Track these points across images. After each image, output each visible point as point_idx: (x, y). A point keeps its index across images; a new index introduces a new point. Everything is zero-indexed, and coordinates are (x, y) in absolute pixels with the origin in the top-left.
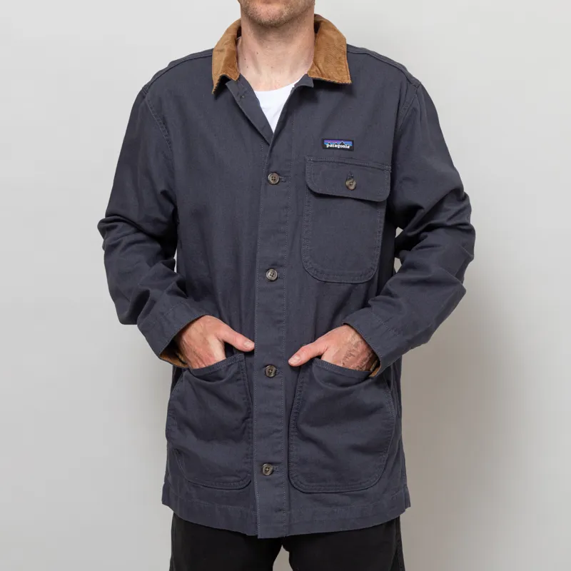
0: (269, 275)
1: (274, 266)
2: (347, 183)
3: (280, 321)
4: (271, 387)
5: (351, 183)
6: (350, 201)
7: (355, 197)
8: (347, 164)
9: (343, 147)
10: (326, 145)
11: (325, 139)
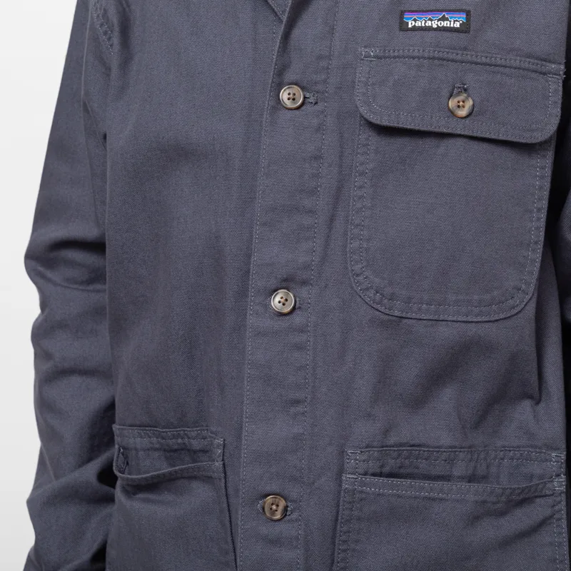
0: (276, 301)
1: (287, 283)
2: (452, 103)
3: (297, 402)
4: (276, 542)
5: (461, 103)
6: (460, 142)
7: (470, 134)
8: (453, 61)
9: (445, 25)
10: (408, 23)
11: (405, 11)
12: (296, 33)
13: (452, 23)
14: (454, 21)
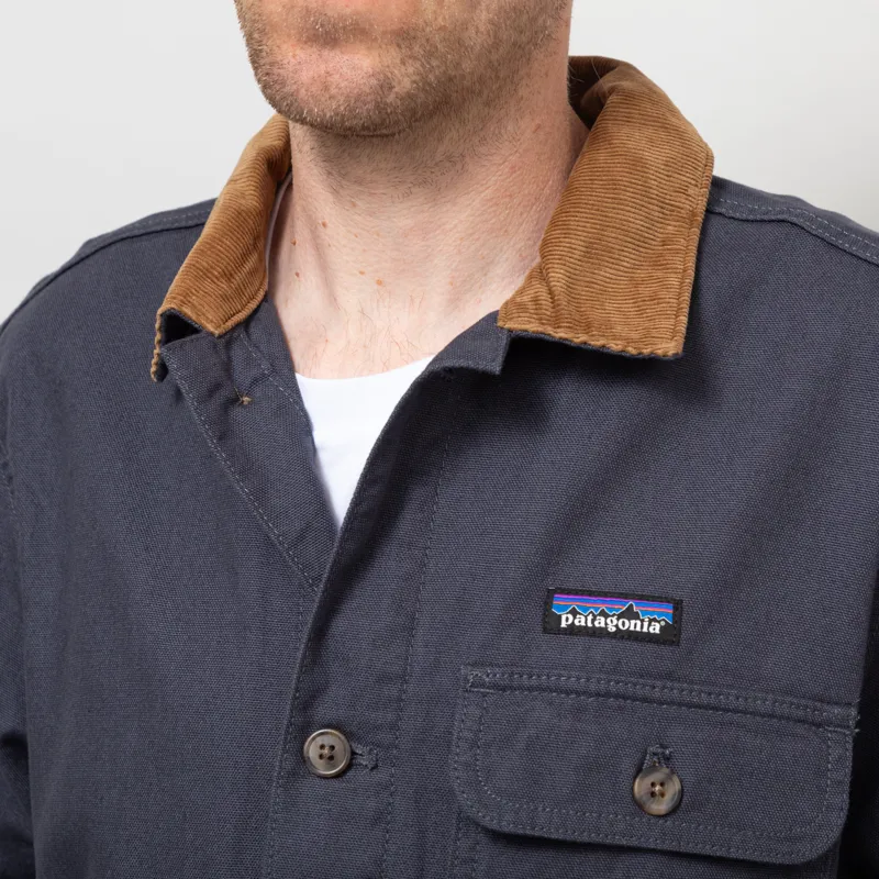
5: (658, 788)
6: (652, 863)
7: (673, 846)
8: (645, 700)
9: (632, 628)
10: (560, 617)
11: (555, 591)
12: (339, 625)
13: (646, 624)
14: (650, 621)
